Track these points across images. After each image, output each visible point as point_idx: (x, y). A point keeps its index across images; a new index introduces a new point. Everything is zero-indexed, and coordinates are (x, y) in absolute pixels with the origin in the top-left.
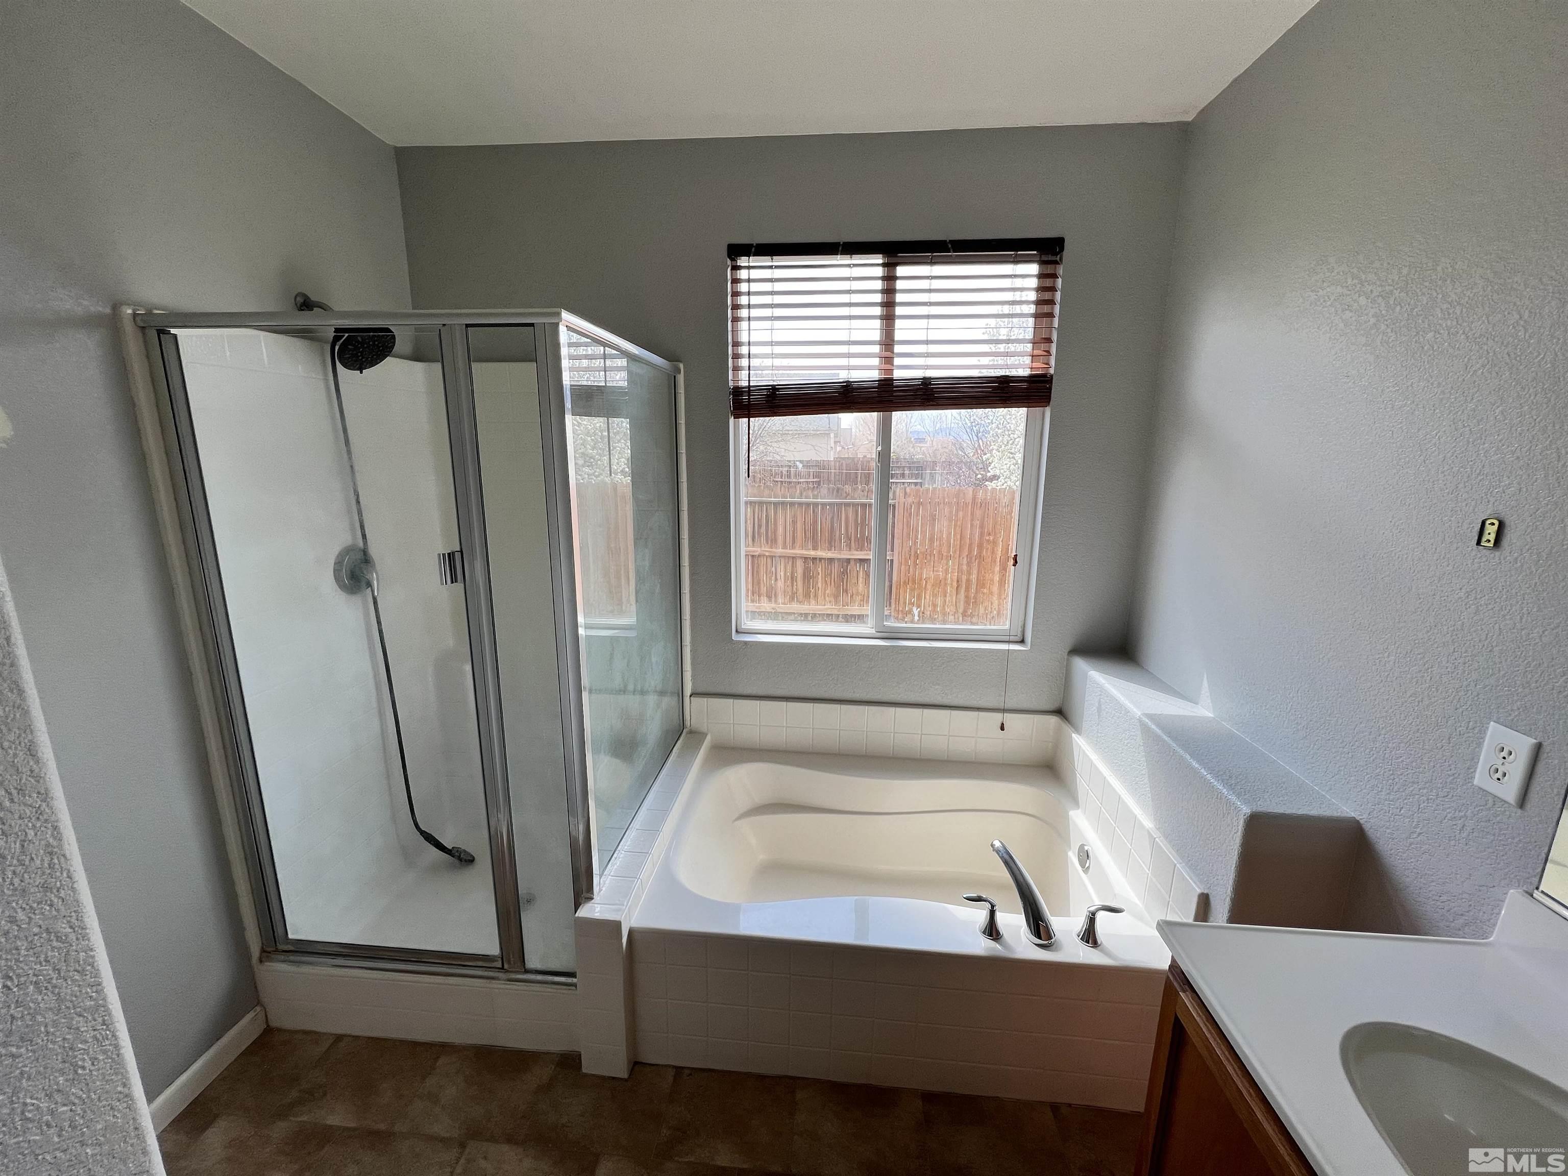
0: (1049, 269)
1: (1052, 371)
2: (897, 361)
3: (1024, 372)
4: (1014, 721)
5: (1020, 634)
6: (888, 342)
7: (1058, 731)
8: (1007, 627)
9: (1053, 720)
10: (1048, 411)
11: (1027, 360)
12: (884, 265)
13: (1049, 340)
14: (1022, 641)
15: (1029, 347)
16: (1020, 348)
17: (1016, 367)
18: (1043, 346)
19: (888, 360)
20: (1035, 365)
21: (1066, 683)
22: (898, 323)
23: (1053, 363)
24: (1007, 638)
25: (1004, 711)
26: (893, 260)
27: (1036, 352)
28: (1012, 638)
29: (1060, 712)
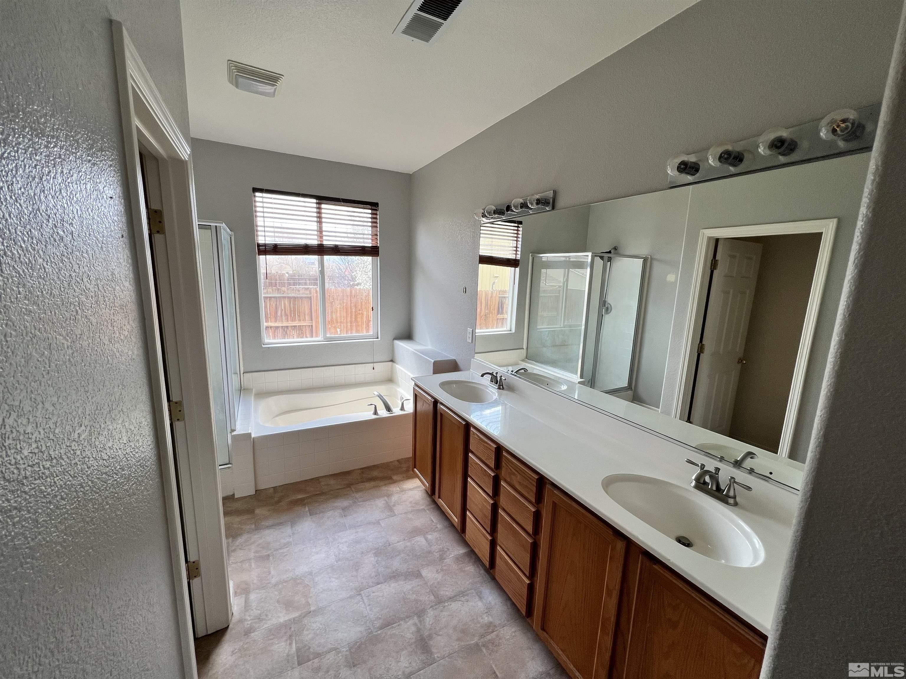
0: (374, 212)
1: (379, 245)
2: (324, 238)
3: (370, 245)
4: (377, 366)
5: (376, 336)
6: (320, 231)
7: (392, 366)
8: (372, 333)
9: (390, 363)
10: (378, 258)
11: (370, 241)
12: (317, 203)
13: (377, 235)
14: (377, 338)
15: (370, 237)
16: (368, 236)
17: (367, 243)
18: (375, 237)
19: (321, 237)
20: (373, 243)
21: (392, 350)
22: (324, 224)
23: (379, 242)
24: (372, 337)
25: (373, 363)
26: (320, 202)
27: (373, 239)
28: (374, 337)
29: (392, 361)
